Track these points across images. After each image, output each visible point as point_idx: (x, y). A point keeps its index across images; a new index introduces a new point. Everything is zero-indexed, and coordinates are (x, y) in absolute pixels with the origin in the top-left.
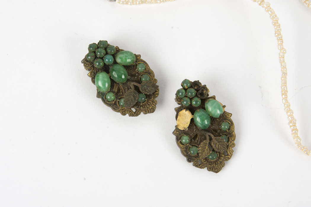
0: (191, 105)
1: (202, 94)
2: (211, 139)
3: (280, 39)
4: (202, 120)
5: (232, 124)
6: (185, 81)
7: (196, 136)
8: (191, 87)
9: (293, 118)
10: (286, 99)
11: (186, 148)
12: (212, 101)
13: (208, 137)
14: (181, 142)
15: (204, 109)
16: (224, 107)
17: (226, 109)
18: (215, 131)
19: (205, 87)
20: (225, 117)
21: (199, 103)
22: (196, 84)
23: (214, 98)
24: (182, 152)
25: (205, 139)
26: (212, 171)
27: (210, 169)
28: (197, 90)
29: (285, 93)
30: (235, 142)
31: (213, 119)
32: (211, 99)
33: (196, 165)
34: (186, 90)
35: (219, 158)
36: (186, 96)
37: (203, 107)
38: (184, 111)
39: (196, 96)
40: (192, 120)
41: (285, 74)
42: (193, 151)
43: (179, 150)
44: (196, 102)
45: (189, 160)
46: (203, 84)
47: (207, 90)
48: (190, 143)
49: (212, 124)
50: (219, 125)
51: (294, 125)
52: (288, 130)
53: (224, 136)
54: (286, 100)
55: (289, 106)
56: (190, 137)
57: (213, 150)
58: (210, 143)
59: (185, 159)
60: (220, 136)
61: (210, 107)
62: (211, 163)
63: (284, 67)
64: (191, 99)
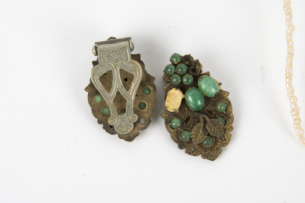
0: (182, 82)
1: (194, 70)
2: (205, 122)
3: (289, 14)
4: (195, 100)
5: (229, 104)
6: (175, 56)
7: (189, 118)
8: (181, 62)
9: (296, 105)
10: (290, 83)
11: (177, 132)
12: (205, 78)
13: (202, 120)
14: (171, 126)
15: (198, 87)
16: (220, 84)
17: (222, 88)
18: (210, 112)
19: (197, 63)
20: (221, 96)
21: (191, 80)
22: (187, 59)
23: (208, 74)
24: (172, 137)
25: (199, 121)
26: (208, 158)
27: (205, 157)
28: (189, 66)
29: (289, 76)
30: (233, 125)
31: (207, 99)
32: (204, 76)
33: (189, 152)
34: (175, 65)
35: (216, 143)
36: (175, 73)
37: (195, 84)
38: (174, 90)
39: (188, 72)
40: (184, 101)
41: (291, 55)
42: (185, 136)
43: (169, 135)
44: (188, 79)
45: (181, 147)
46: (195, 59)
47: (200, 65)
48: (182, 127)
49: (206, 104)
50: (215, 105)
51: (297, 114)
52: (290, 119)
53: (220, 118)
54: (290, 85)
55: (293, 92)
56: (182, 120)
57: (209, 135)
58: (204, 127)
59: (176, 145)
60: (216, 118)
61: (203, 85)
62: (206, 149)
63: (291, 47)
64: (182, 76)
